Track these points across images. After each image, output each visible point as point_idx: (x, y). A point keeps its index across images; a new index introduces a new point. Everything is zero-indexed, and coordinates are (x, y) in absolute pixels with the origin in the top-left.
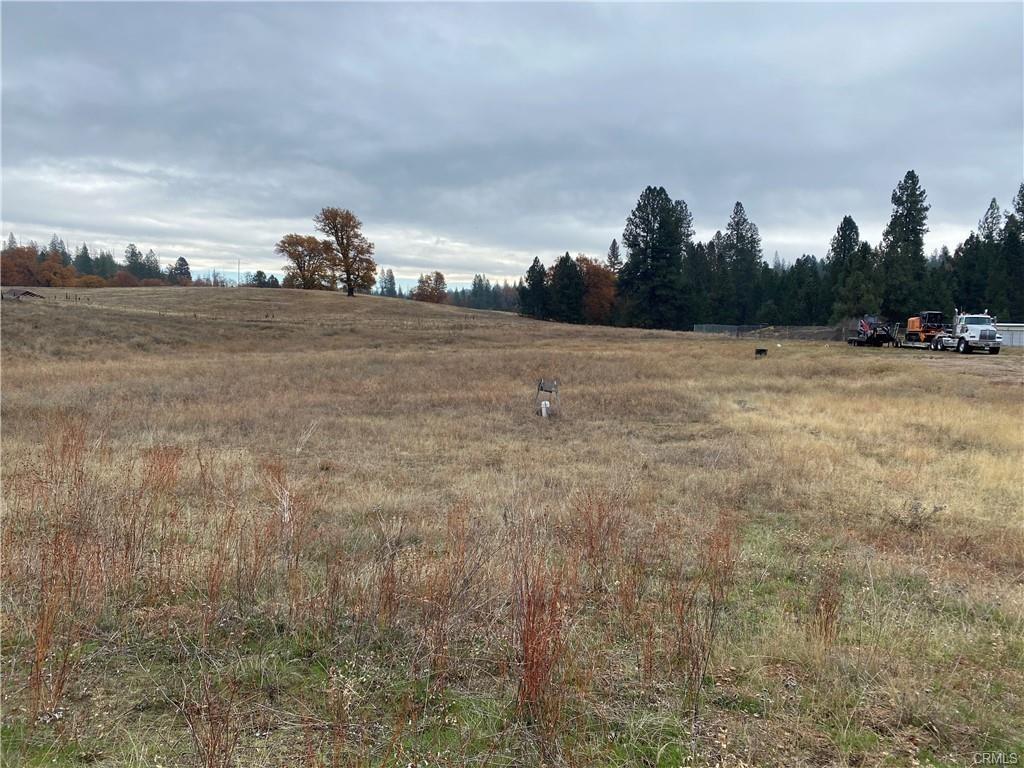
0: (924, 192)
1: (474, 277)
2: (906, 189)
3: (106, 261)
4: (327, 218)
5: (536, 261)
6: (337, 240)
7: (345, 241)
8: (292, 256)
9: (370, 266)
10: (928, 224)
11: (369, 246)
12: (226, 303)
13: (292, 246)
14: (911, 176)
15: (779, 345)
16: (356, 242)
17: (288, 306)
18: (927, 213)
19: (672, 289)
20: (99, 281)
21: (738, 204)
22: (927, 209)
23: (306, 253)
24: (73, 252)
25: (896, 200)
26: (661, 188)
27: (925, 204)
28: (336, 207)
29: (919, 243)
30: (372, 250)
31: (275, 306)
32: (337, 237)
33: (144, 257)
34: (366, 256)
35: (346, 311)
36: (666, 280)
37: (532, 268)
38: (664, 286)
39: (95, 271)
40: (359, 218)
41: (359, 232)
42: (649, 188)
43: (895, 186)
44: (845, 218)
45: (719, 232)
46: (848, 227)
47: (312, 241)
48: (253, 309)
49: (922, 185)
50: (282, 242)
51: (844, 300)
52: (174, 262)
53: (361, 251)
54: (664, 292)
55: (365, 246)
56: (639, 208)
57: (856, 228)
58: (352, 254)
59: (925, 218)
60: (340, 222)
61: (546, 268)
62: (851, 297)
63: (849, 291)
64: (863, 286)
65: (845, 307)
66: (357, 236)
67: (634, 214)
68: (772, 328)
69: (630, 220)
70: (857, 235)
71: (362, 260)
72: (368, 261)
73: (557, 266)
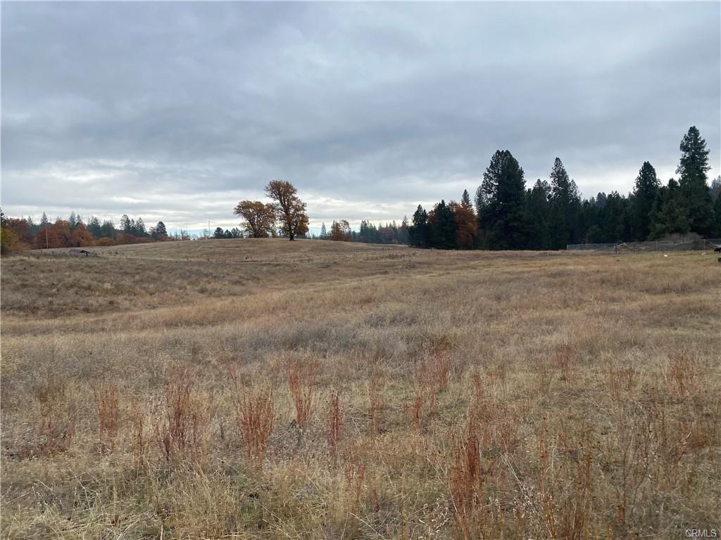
0: (703, 141)
1: (361, 222)
2: (690, 140)
3: (108, 227)
4: (273, 188)
5: (420, 207)
6: (281, 202)
7: (286, 203)
8: (245, 215)
9: (304, 219)
10: (709, 163)
11: (303, 205)
12: (210, 251)
13: (245, 209)
14: (693, 131)
15: (666, 256)
16: (294, 203)
17: (254, 250)
18: (708, 156)
19: (521, 221)
20: (111, 241)
21: (557, 159)
22: (707, 153)
23: (255, 213)
24: (86, 222)
25: (684, 148)
26: (507, 151)
27: (706, 150)
28: (278, 180)
29: (704, 178)
30: (305, 208)
31: (245, 250)
32: (281, 200)
33: (135, 223)
34: (301, 212)
35: (295, 251)
36: (517, 215)
37: (417, 213)
38: (515, 219)
39: (103, 234)
40: (295, 187)
41: (296, 196)
42: (498, 152)
43: (682, 138)
44: (645, 164)
45: (539, 180)
46: (648, 171)
47: (259, 205)
48: (230, 254)
49: (702, 136)
50: (239, 206)
51: (662, 221)
52: (155, 225)
53: (297, 210)
54: (516, 224)
55: (301, 205)
56: (492, 166)
57: (654, 170)
58: (292, 211)
59: (706, 159)
60: (282, 190)
61: (427, 212)
62: (668, 219)
63: (666, 214)
64: (677, 210)
65: (664, 226)
66: (294, 199)
67: (488, 171)
68: (625, 244)
69: (486, 174)
70: (655, 175)
71: (298, 216)
72: (303, 216)
73: (435, 210)
